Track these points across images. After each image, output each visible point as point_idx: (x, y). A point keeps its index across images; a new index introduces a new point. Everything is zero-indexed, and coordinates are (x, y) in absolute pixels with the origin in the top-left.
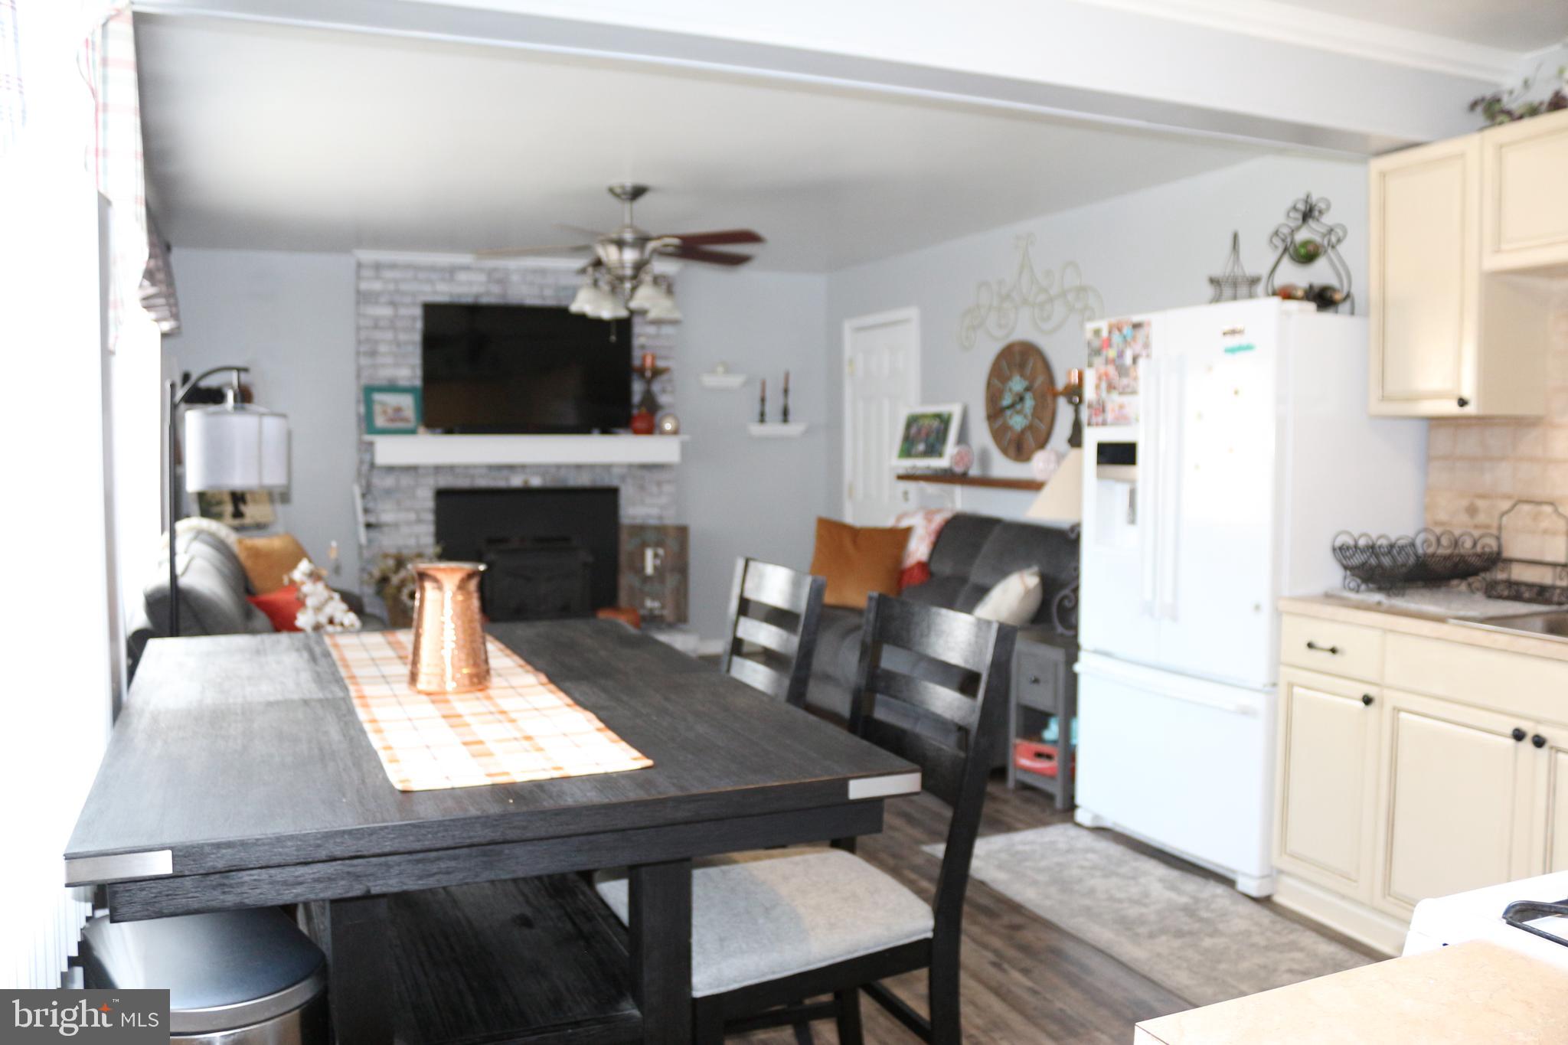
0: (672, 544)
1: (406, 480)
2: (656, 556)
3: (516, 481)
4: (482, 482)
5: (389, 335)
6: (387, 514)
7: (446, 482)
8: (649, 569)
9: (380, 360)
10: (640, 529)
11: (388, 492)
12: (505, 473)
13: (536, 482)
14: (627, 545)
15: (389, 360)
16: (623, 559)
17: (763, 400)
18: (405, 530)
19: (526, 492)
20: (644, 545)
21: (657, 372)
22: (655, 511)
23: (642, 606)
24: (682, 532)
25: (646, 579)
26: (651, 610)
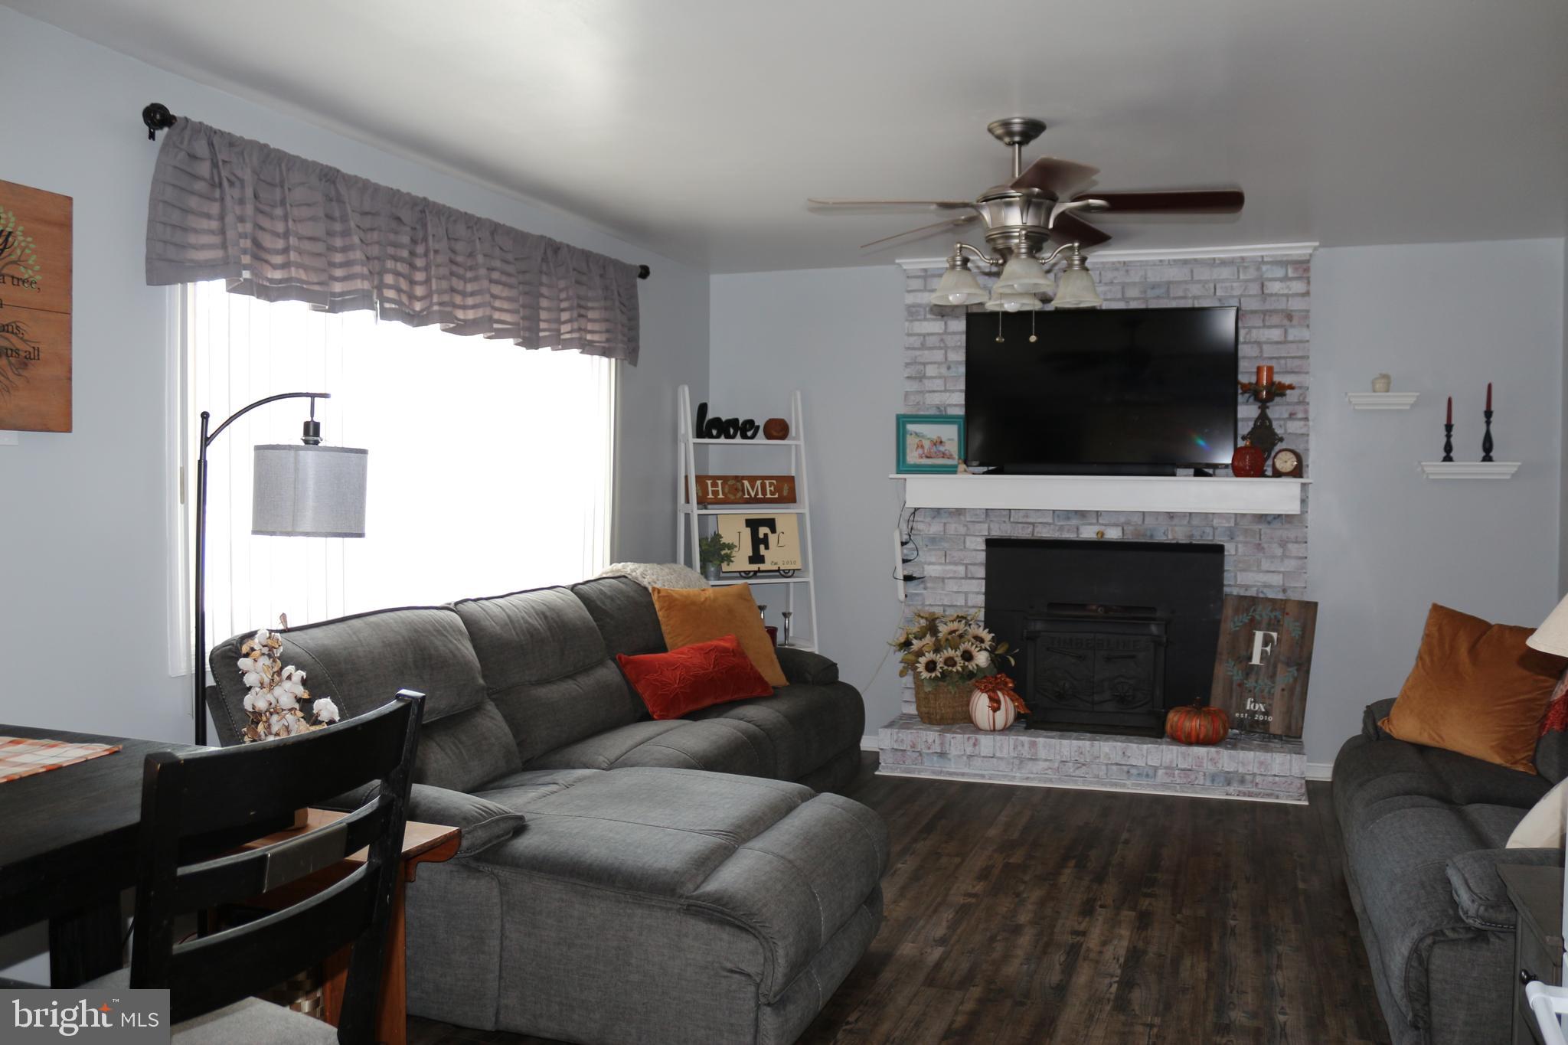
0: (1291, 625)
1: (954, 527)
2: (1267, 641)
3: (1088, 533)
4: (1045, 533)
5: (938, 355)
6: (931, 567)
7: (999, 531)
8: (1256, 660)
9: (929, 385)
10: (1249, 602)
11: (933, 540)
12: (1074, 522)
13: (1113, 534)
14: (1231, 622)
15: (938, 384)
16: (1223, 641)
17: (1449, 427)
18: (952, 586)
19: (1100, 546)
20: (1253, 625)
21: (1277, 390)
22: (1276, 580)
23: (1241, 707)
24: (1309, 610)
25: (1250, 670)
26: (1253, 713)
